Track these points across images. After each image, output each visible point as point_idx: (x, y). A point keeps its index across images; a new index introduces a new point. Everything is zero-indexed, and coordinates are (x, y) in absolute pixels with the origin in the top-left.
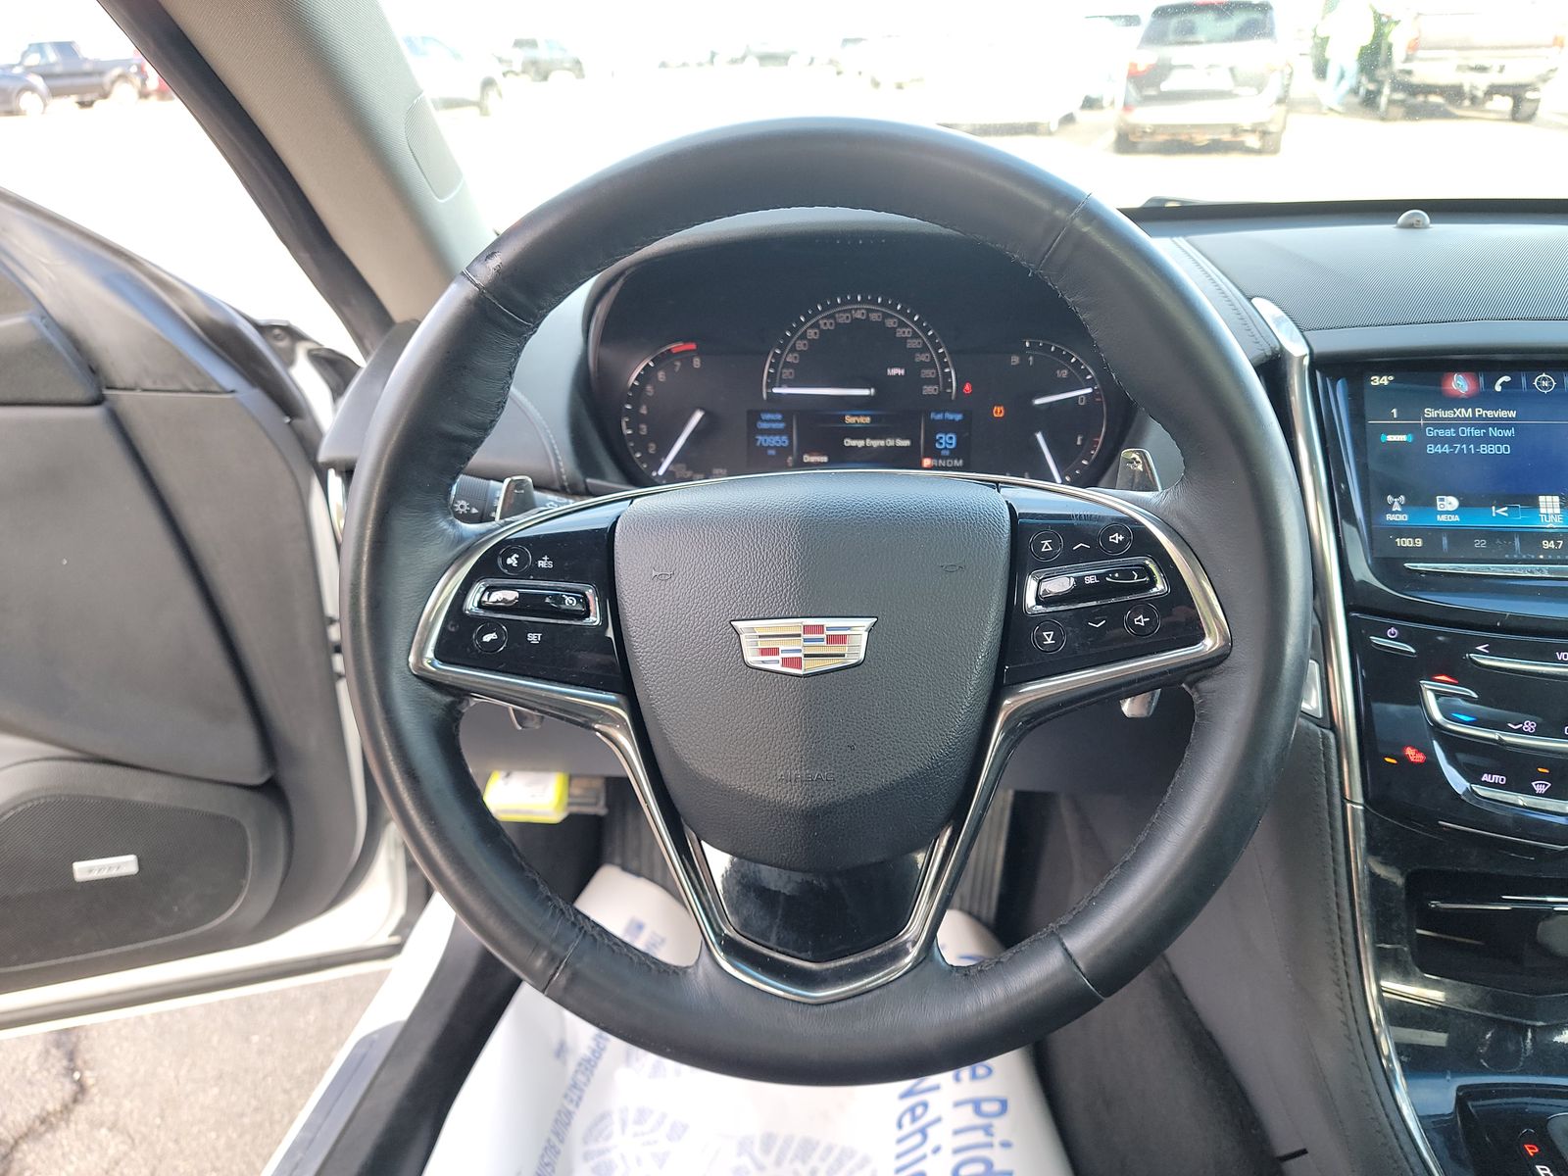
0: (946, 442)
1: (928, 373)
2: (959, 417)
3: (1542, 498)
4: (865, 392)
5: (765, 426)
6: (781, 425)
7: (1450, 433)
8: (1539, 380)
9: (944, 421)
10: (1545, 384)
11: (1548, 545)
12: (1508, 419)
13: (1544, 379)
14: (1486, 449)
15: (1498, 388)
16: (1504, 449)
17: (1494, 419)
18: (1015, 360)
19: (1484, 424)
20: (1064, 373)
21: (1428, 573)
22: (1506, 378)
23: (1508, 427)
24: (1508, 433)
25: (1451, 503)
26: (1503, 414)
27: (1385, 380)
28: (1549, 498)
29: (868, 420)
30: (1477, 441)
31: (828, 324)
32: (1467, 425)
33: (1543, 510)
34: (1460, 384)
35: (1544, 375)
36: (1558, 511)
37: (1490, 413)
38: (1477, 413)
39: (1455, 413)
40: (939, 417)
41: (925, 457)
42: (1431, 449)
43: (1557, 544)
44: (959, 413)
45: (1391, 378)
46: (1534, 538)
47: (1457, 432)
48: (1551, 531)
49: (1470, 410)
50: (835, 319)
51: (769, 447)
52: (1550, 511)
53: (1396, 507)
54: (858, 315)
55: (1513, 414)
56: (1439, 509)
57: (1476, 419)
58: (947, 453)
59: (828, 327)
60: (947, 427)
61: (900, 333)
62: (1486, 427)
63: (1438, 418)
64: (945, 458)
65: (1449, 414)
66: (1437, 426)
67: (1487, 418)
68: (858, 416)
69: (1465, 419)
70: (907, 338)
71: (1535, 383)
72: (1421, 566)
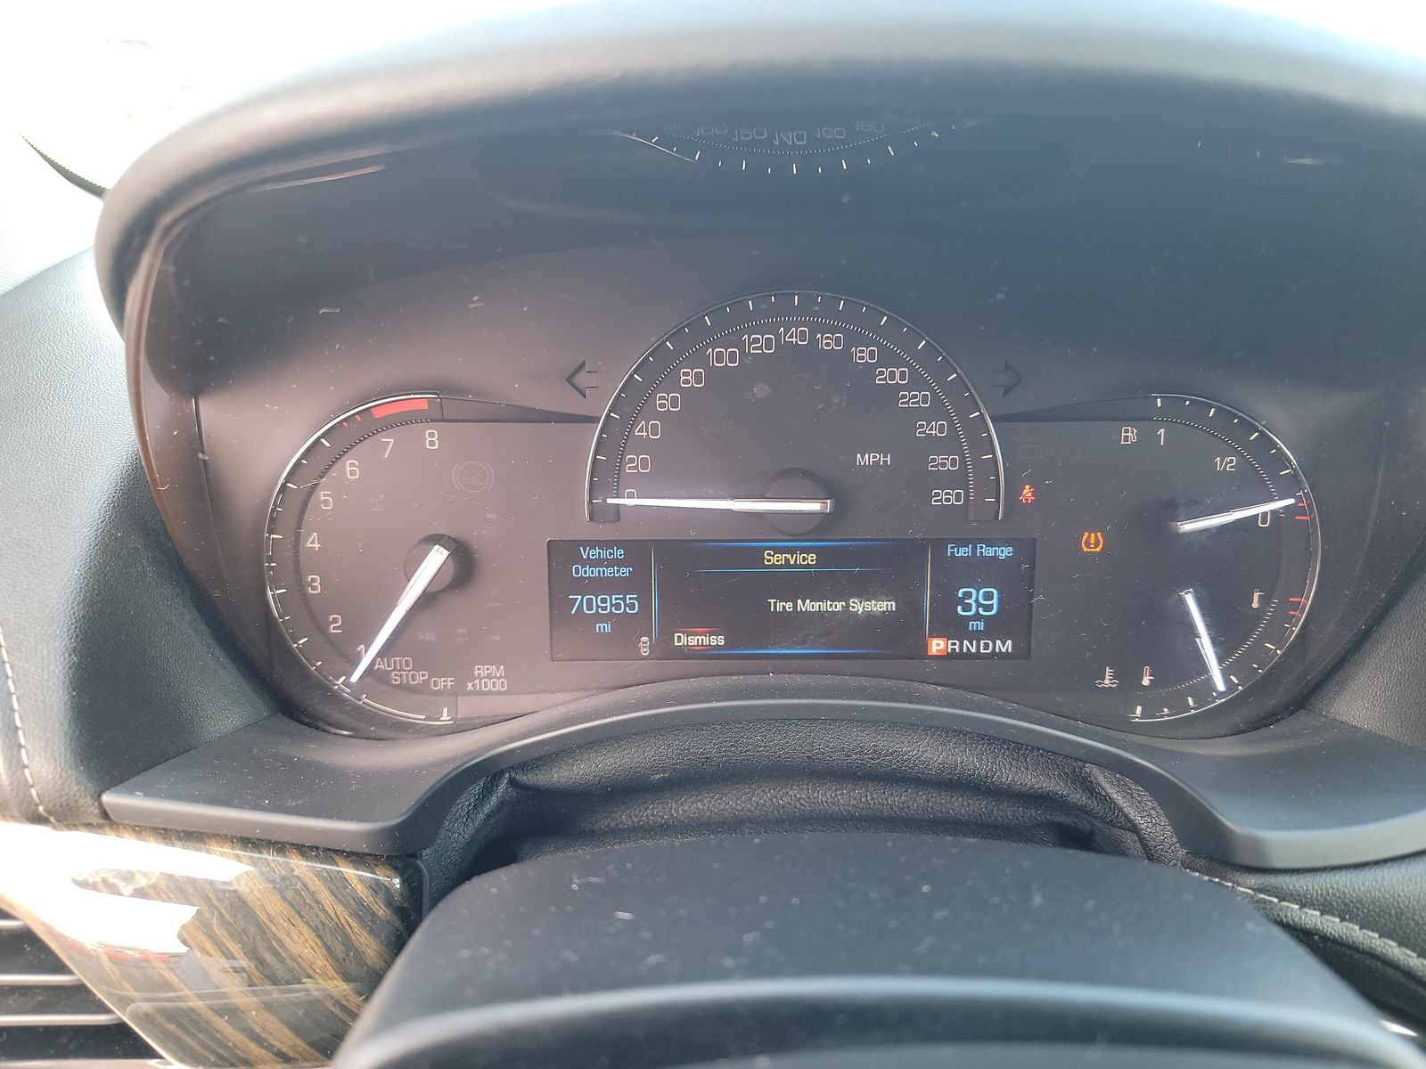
0: (979, 605)
1: (943, 462)
2: (1005, 552)
4: (815, 506)
5: (589, 572)
6: (625, 572)
9: (976, 562)
18: (1130, 434)
20: (1227, 463)
29: (811, 558)
31: (726, 358)
40: (963, 552)
41: (932, 636)
44: (1006, 543)
50: (741, 345)
51: (598, 618)
54: (793, 337)
58: (981, 626)
59: (726, 362)
60: (981, 572)
61: (883, 377)
64: (975, 636)
68: (792, 551)
70: (899, 387)
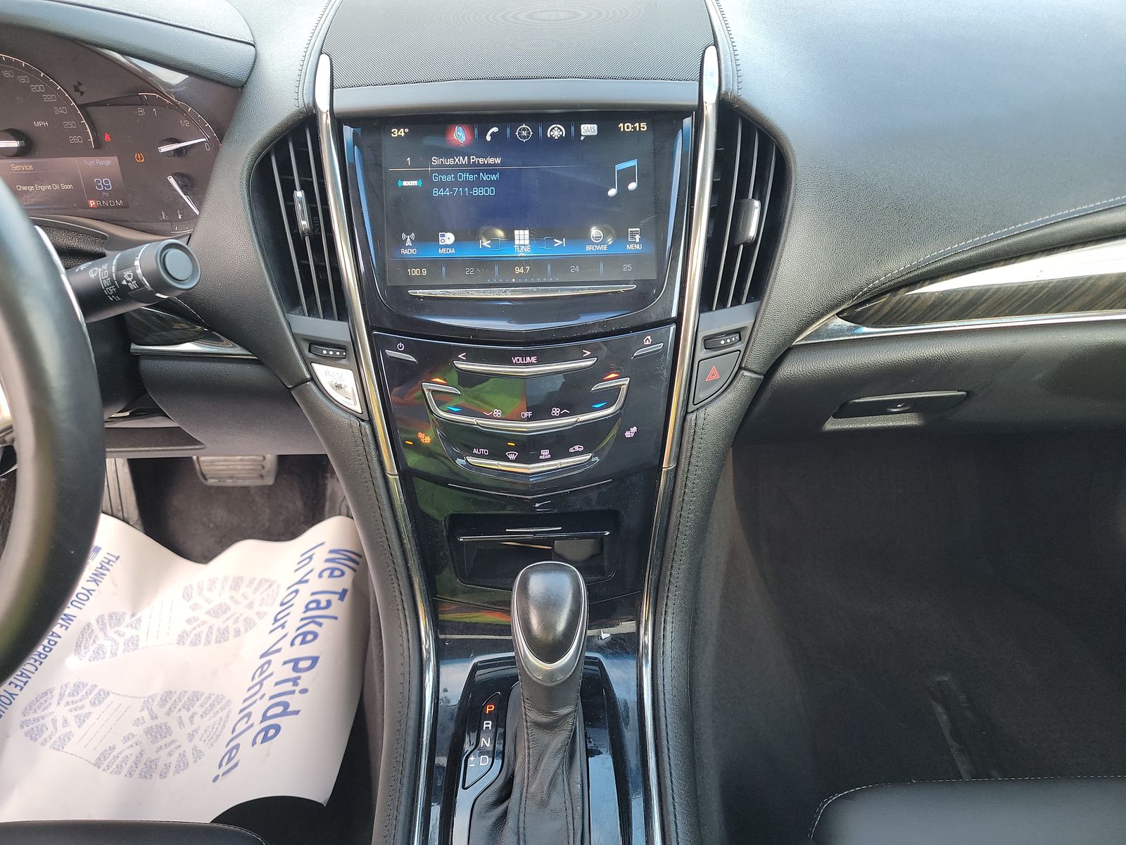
0: (104, 186)
3: (516, 232)
4: (14, 144)
7: (450, 178)
8: (520, 130)
10: (524, 133)
11: (519, 270)
12: (495, 165)
13: (524, 129)
14: (478, 192)
15: (488, 138)
16: (490, 191)
17: (484, 165)
19: (475, 169)
21: (424, 298)
22: (495, 129)
23: (493, 172)
24: (494, 177)
25: (449, 238)
26: (491, 161)
27: (402, 132)
28: (522, 232)
30: (471, 185)
32: (463, 172)
33: (517, 242)
34: (460, 135)
35: (524, 126)
36: (527, 242)
37: (481, 160)
38: (472, 161)
39: (455, 161)
42: (437, 192)
43: (525, 270)
45: (407, 130)
46: (509, 264)
47: (456, 177)
48: (523, 258)
49: (466, 157)
52: (522, 242)
53: (409, 243)
55: (498, 161)
56: (441, 243)
57: (472, 166)
62: (477, 172)
63: (442, 165)
65: (450, 161)
66: (441, 173)
67: (479, 165)
69: (462, 165)
71: (517, 133)
72: (419, 293)
